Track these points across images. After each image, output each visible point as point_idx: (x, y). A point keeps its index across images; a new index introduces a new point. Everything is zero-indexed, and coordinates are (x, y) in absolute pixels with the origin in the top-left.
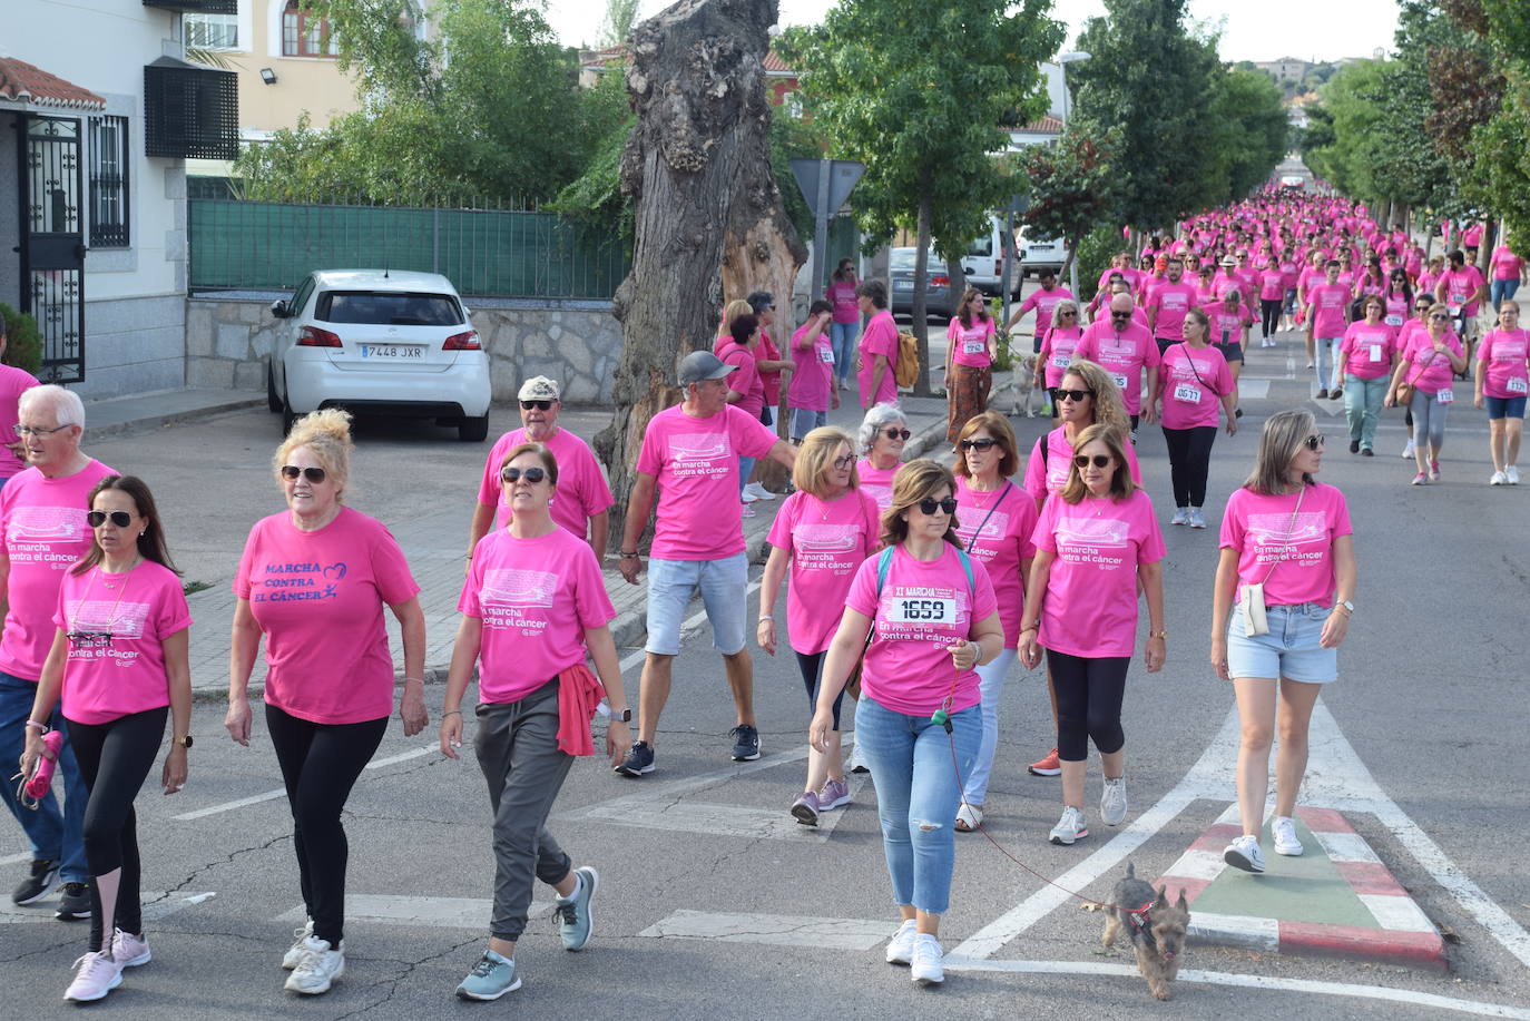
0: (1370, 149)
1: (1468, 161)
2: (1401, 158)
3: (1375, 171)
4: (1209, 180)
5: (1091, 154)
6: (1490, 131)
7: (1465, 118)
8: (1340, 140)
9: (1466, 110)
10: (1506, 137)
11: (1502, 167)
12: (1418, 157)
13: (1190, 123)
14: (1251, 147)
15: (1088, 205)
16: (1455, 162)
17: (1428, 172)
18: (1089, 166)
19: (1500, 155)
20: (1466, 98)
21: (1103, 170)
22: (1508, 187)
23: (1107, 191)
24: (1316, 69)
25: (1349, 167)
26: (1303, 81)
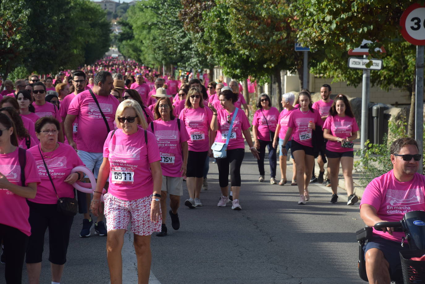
0: (152, 38)
1: (200, 34)
2: (167, 38)
3: (155, 49)
4: (75, 51)
5: (11, 28)
6: (211, 14)
7: (197, 13)
8: (136, 37)
9: (197, 8)
10: (219, 17)
11: (218, 32)
12: (176, 37)
13: (62, 20)
14: (94, 36)
15: (12, 55)
16: (194, 35)
17: (181, 45)
18: (11, 35)
19: (217, 26)
20: (196, 3)
21: (18, 37)
22: (222, 41)
23: (21, 48)
24: (121, 6)
25: (142, 48)
26: (115, 12)
